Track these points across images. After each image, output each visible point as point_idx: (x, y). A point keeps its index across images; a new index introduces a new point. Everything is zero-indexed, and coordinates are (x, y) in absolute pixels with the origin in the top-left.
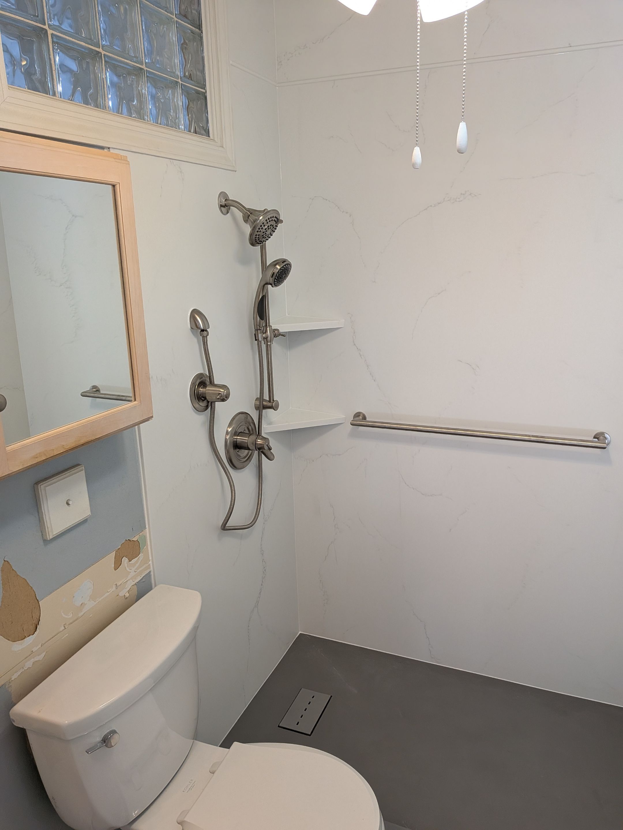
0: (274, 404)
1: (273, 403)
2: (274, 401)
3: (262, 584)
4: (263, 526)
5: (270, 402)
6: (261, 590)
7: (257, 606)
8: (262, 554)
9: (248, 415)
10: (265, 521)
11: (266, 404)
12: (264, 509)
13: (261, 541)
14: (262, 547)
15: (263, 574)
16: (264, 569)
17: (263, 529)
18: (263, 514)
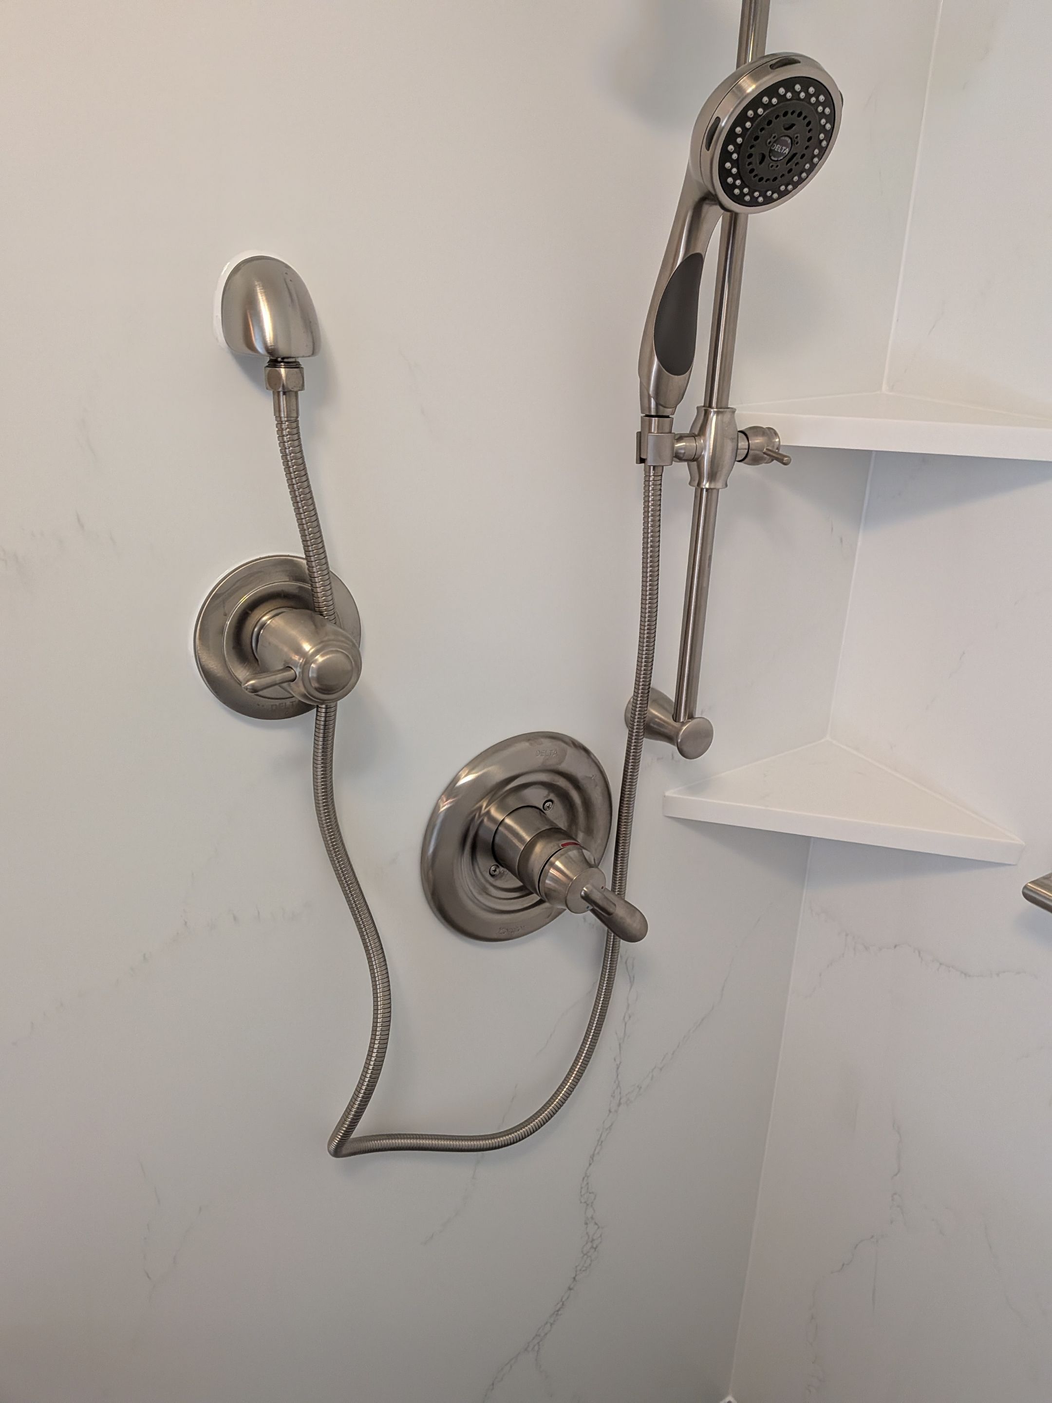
2: (691, 717)
3: (572, 1286)
4: (604, 1122)
5: (676, 718)
6: (561, 1303)
7: (536, 1348)
8: (588, 1203)
9: (570, 751)
10: (619, 1104)
11: (660, 719)
12: (618, 1068)
13: (588, 1165)
14: (588, 1184)
15: (583, 1256)
16: (590, 1245)
17: (607, 1129)
18: (615, 1082)
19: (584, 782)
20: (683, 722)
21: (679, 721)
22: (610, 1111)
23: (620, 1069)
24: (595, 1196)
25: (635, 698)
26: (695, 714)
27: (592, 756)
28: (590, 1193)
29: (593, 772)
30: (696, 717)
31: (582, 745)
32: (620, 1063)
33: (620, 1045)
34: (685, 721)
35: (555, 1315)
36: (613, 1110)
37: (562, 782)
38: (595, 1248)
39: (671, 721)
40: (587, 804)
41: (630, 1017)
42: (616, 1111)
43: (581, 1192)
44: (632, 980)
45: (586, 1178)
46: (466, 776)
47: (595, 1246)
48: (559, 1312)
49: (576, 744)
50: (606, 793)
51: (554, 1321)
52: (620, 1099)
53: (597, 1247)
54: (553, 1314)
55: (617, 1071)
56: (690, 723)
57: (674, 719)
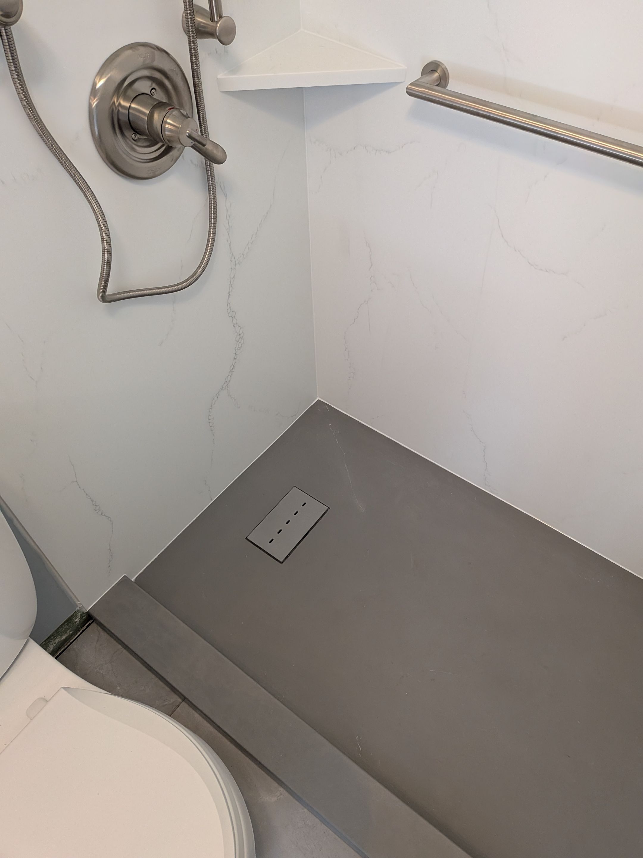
0: (218, 25)
1: (217, 22)
2: (220, 17)
3: (235, 358)
4: (230, 274)
5: (212, 20)
6: (232, 366)
7: (227, 388)
8: (233, 316)
9: (157, 53)
10: (236, 264)
11: (204, 23)
12: (230, 245)
13: (228, 298)
14: (230, 307)
15: (237, 343)
16: (238, 337)
17: (232, 278)
18: (230, 253)
19: (170, 73)
20: (217, 21)
21: (215, 21)
22: (232, 269)
23: (231, 246)
24: (235, 312)
25: (186, 12)
26: (223, 15)
27: (170, 56)
28: (232, 311)
29: (174, 67)
30: (224, 16)
31: (163, 49)
32: (231, 242)
33: (228, 232)
34: (218, 21)
35: (231, 372)
36: (233, 268)
37: (158, 75)
38: (242, 338)
39: (210, 23)
40: (175, 87)
41: (229, 216)
42: (235, 269)
43: (228, 311)
44: (226, 195)
45: (228, 304)
46: (100, 81)
47: (241, 337)
48: (233, 370)
49: (160, 49)
50: (184, 79)
51: (232, 374)
52: (235, 262)
53: (242, 337)
54: (230, 371)
55: (230, 247)
56: (221, 21)
57: (212, 21)
